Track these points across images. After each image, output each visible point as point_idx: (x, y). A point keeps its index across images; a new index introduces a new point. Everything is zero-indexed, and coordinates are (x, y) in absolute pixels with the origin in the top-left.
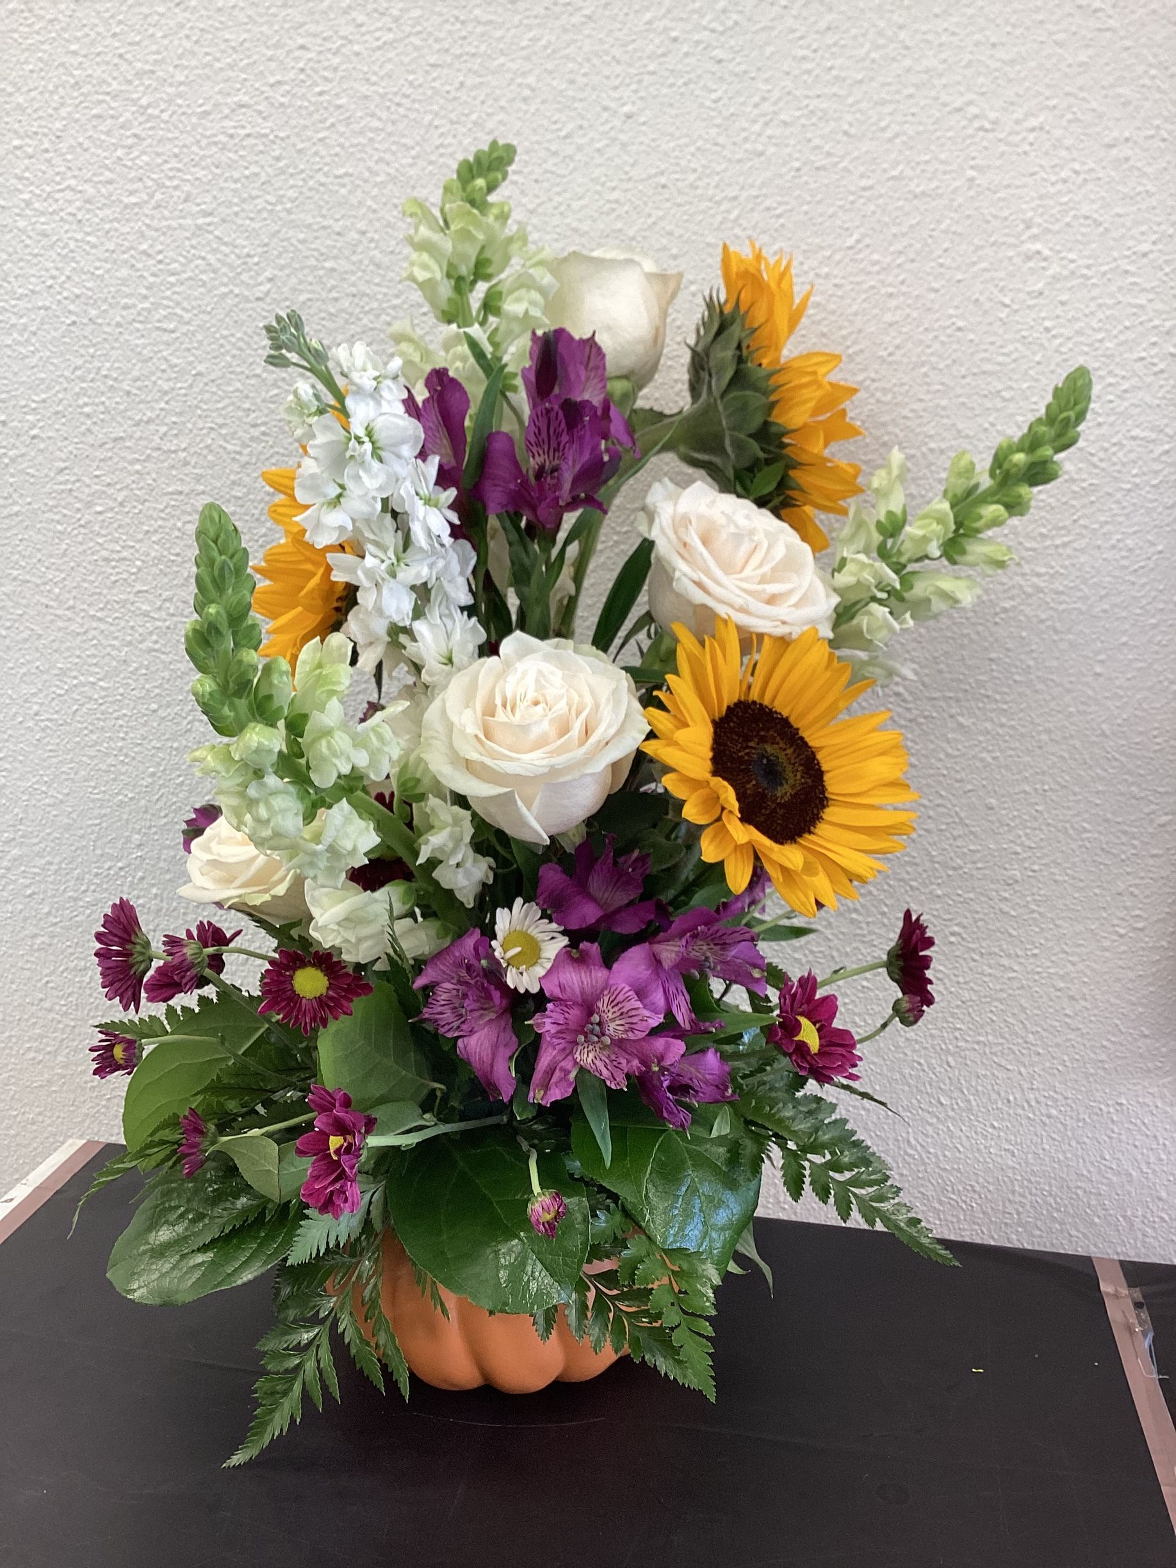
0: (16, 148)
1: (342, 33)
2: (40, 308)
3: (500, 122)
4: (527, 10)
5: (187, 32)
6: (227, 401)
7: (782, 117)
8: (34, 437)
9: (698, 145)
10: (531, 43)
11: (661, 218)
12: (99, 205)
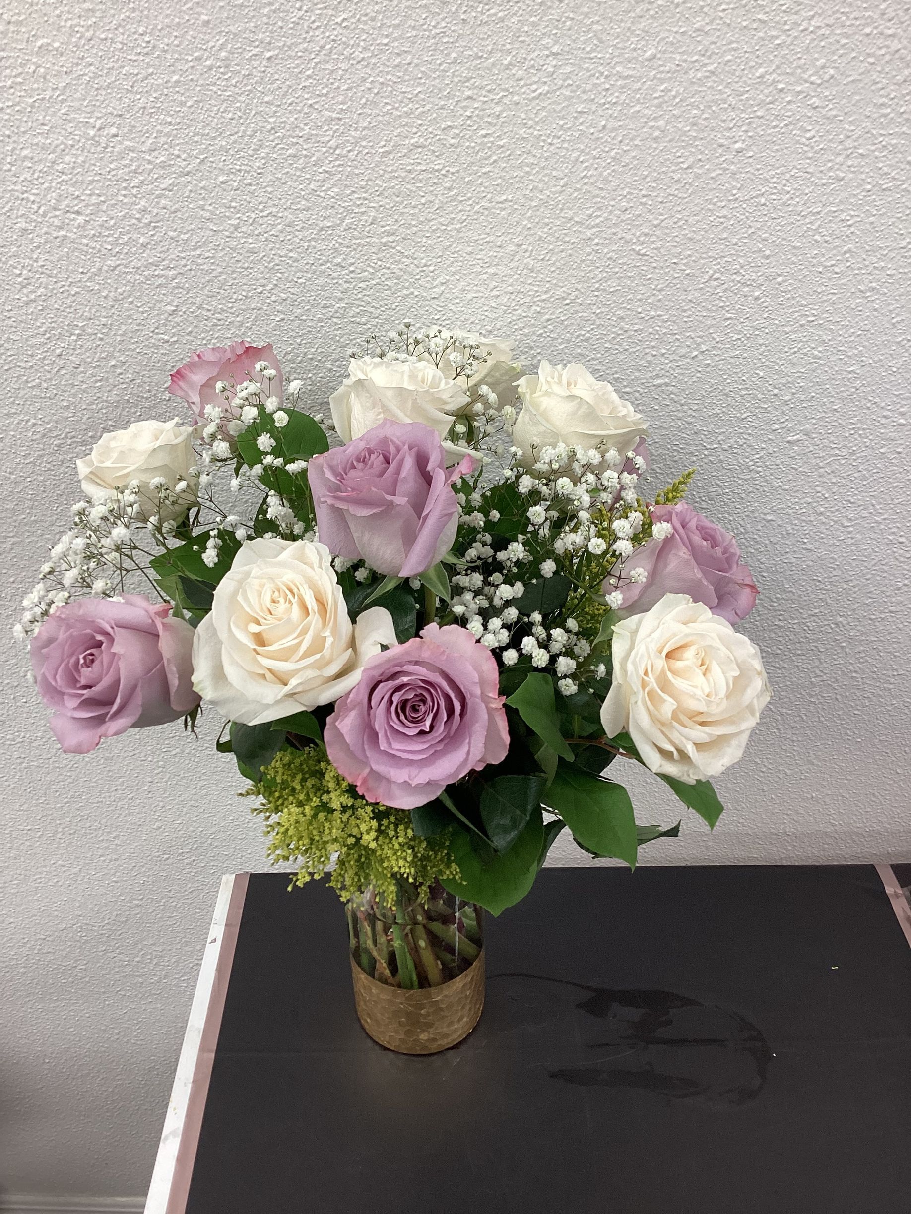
0: (222, 183)
1: (503, 87)
2: (253, 309)
3: (634, 157)
4: (661, 66)
5: (368, 85)
7: (860, 151)
9: (792, 173)
10: (663, 94)
11: (759, 229)
12: (298, 228)
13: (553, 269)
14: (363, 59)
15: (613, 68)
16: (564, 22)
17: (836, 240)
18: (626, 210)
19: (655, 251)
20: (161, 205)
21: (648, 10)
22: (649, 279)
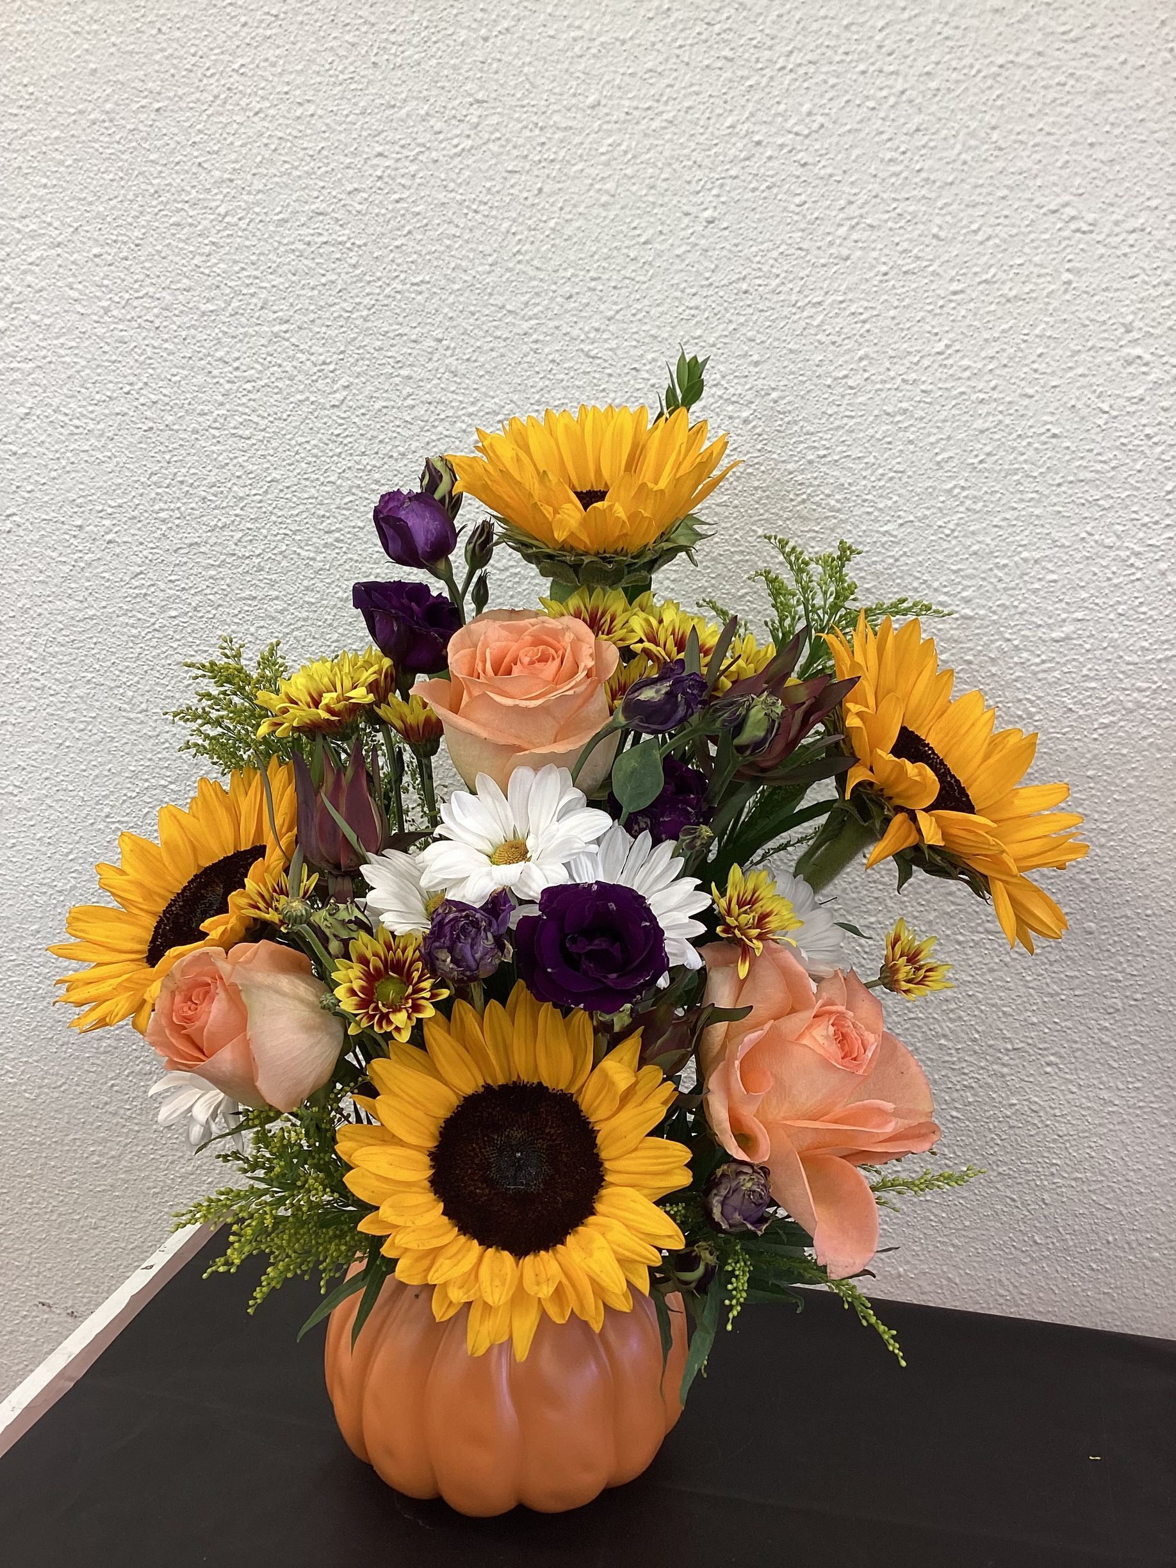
0: (95, 256)
1: (419, 141)
2: (117, 414)
3: (578, 228)
4: (607, 114)
5: (265, 141)
6: (302, 507)
7: (869, 221)
8: (109, 542)
9: (781, 250)
10: (610, 148)
11: (742, 324)
12: (177, 312)
13: (481, 373)
14: (261, 110)
15: (550, 118)
16: (490, 64)
17: (846, 342)
18: (570, 297)
19: (610, 353)
20: (25, 283)
21: (588, 48)
22: (604, 390)
